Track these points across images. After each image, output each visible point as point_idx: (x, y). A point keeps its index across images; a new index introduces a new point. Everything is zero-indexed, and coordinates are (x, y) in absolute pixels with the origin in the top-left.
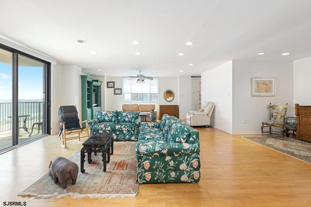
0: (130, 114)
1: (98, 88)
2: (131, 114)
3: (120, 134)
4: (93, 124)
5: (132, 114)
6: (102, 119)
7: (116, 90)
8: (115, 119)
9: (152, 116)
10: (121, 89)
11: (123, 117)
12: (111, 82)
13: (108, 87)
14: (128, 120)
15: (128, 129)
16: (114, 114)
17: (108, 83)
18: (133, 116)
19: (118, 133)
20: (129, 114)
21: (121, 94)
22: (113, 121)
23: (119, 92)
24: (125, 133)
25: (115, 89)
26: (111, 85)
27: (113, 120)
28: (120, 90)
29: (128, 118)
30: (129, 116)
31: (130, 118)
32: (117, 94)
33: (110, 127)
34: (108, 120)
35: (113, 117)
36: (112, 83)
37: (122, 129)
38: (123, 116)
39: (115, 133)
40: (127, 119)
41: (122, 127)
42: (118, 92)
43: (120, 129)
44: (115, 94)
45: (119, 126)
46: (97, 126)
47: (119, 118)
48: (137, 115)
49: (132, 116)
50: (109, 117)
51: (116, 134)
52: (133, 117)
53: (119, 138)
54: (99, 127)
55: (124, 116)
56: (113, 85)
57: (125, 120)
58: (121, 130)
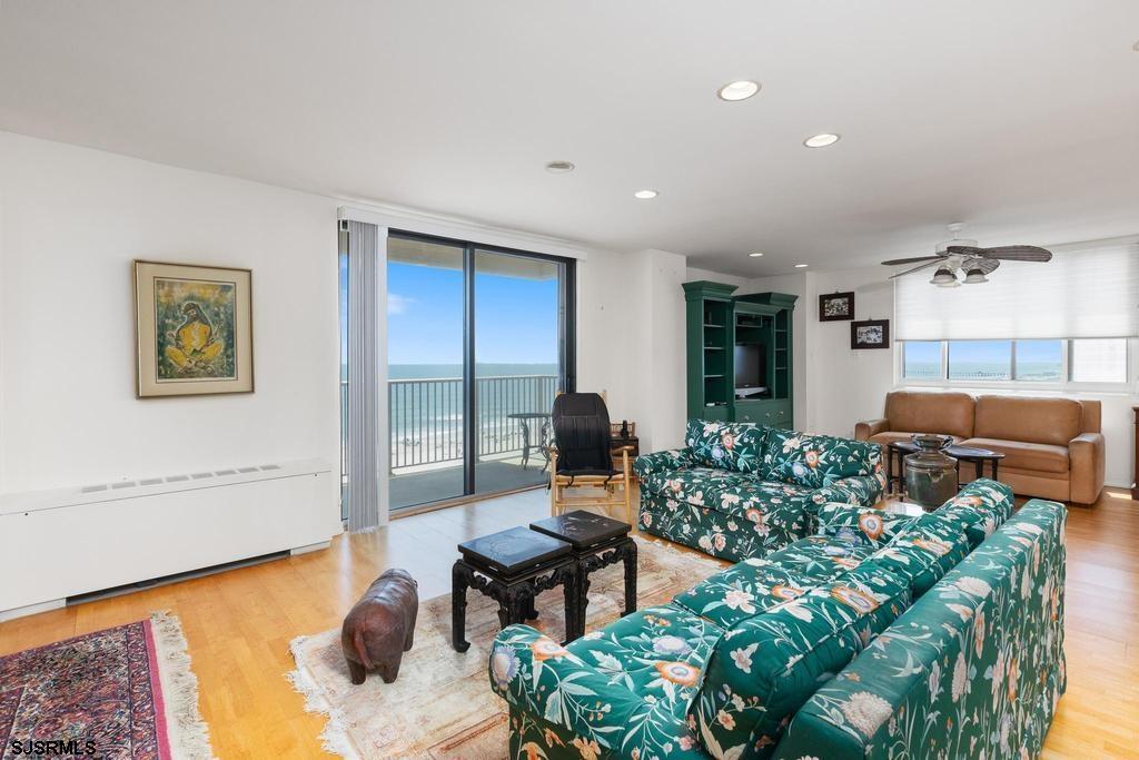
0: (816, 449)
1: (769, 325)
2: (821, 447)
3: (739, 534)
4: (647, 471)
5: (827, 448)
6: (702, 452)
7: (860, 329)
8: (747, 460)
9: (920, 476)
10: (885, 324)
11: (785, 457)
12: (837, 296)
13: (823, 318)
14: (807, 477)
15: (771, 521)
16: (746, 440)
17: (824, 299)
18: (832, 458)
19: (733, 526)
20: (811, 446)
21: (885, 344)
22: (742, 469)
23: (875, 338)
24: (761, 535)
25: (855, 326)
26: (838, 306)
27: (741, 463)
28: (880, 328)
29: (807, 466)
30: (811, 458)
31: (817, 467)
32: (864, 346)
33: (700, 494)
34: (723, 459)
35: (739, 449)
36: (840, 301)
37: (744, 512)
38: (785, 451)
39: (724, 526)
40: (798, 470)
41: (746, 506)
42: (872, 335)
43: (737, 512)
44: (856, 345)
45: (736, 499)
46: (659, 481)
47: (768, 458)
48: (851, 459)
49: (827, 459)
50: (724, 449)
51: (727, 532)
52: (831, 464)
53: (734, 551)
54: (665, 486)
55: (788, 454)
56: (846, 309)
57: (789, 471)
58: (740, 515)
